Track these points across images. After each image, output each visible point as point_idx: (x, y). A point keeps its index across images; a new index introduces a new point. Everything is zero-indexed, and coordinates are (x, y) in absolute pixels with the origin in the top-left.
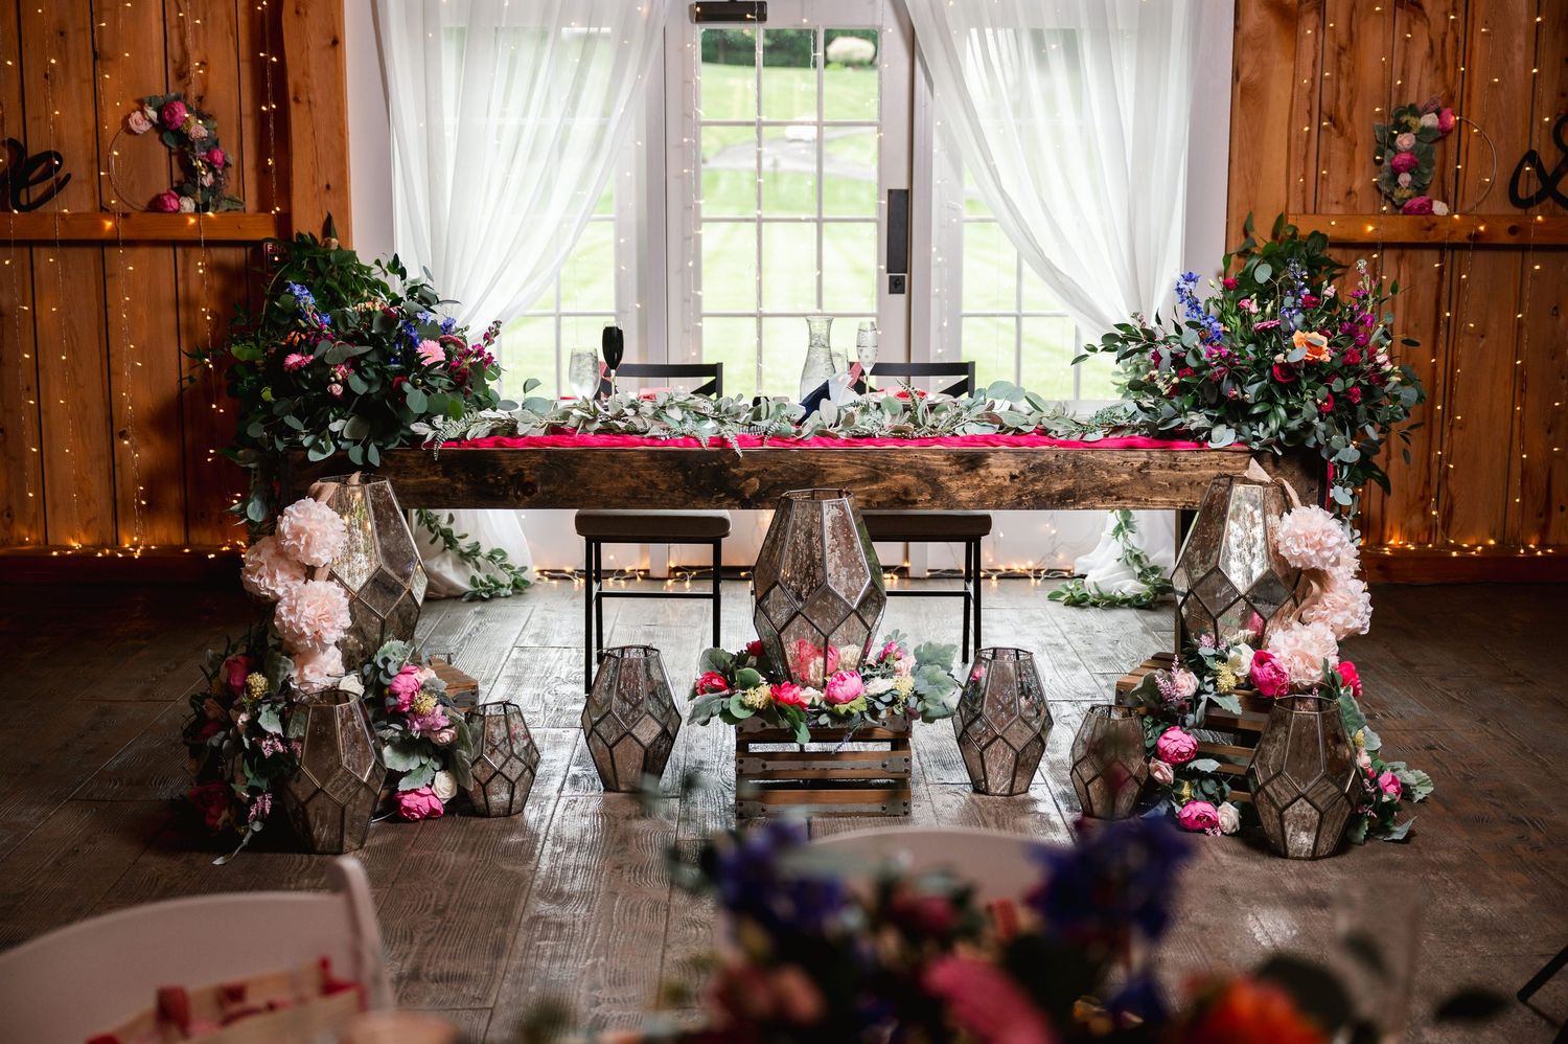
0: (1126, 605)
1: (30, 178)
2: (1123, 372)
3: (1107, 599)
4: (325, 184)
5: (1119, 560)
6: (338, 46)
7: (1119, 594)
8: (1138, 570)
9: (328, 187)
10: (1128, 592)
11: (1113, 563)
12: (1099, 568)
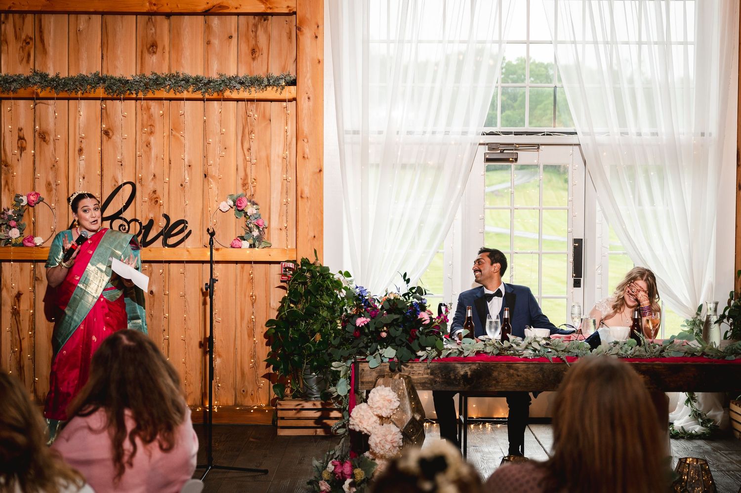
0: (697, 438)
1: (172, 233)
2: (686, 325)
3: (689, 434)
4: (313, 235)
5: (690, 416)
6: (322, 172)
7: (693, 432)
8: (700, 420)
9: (314, 237)
10: (698, 431)
11: (687, 417)
12: (679, 420)
